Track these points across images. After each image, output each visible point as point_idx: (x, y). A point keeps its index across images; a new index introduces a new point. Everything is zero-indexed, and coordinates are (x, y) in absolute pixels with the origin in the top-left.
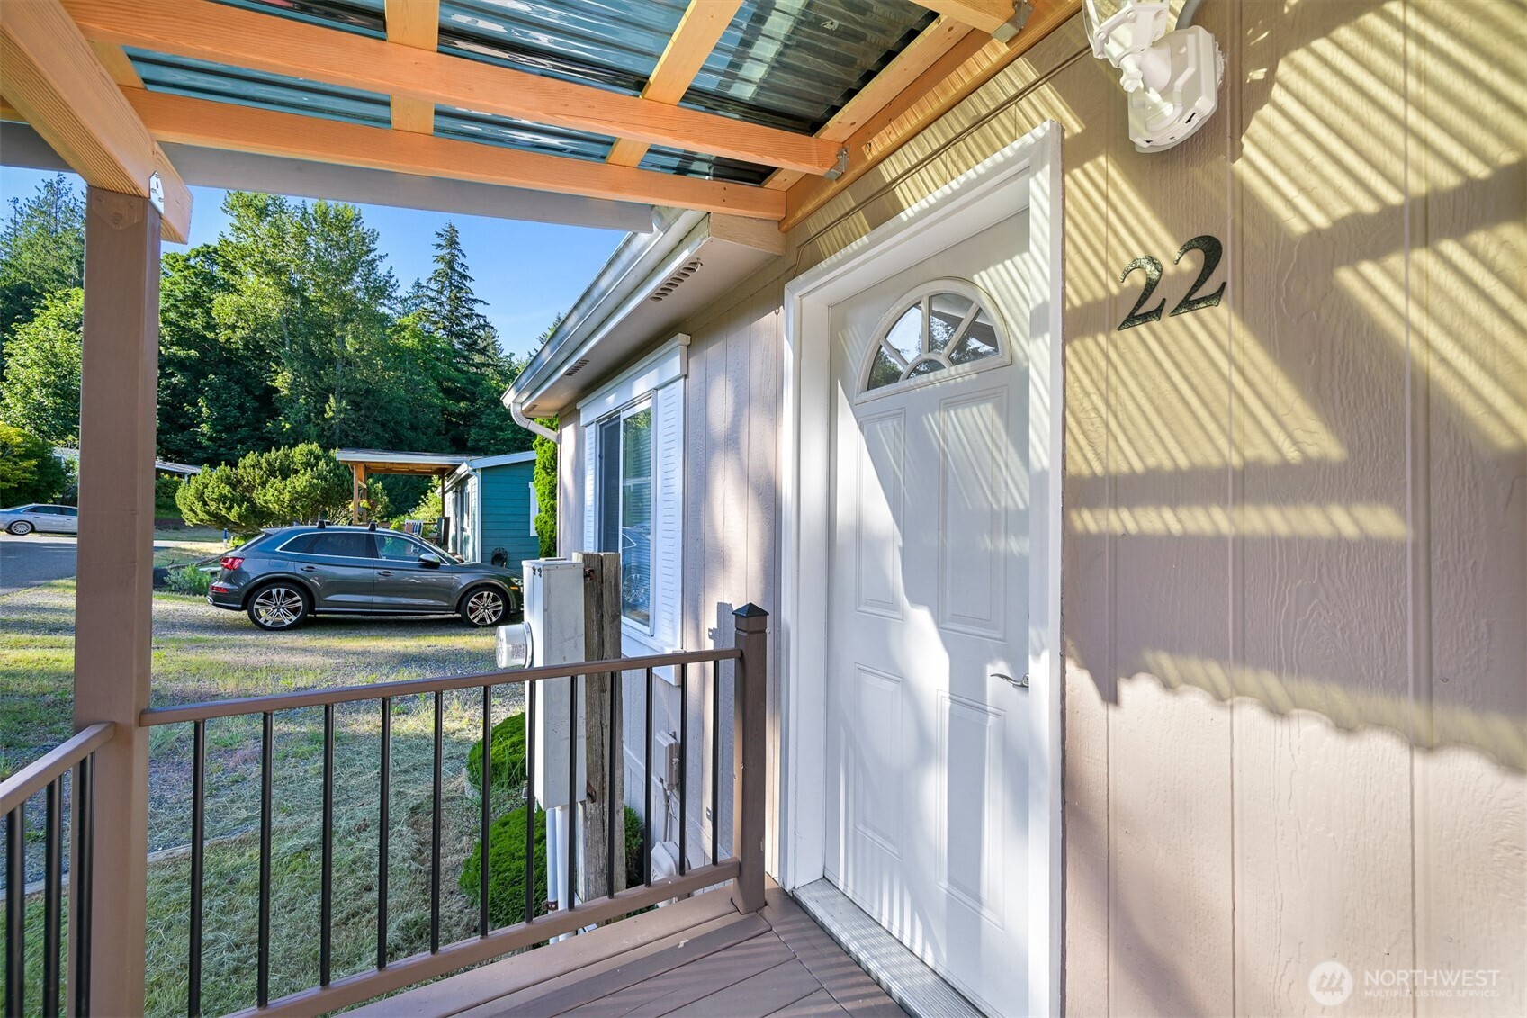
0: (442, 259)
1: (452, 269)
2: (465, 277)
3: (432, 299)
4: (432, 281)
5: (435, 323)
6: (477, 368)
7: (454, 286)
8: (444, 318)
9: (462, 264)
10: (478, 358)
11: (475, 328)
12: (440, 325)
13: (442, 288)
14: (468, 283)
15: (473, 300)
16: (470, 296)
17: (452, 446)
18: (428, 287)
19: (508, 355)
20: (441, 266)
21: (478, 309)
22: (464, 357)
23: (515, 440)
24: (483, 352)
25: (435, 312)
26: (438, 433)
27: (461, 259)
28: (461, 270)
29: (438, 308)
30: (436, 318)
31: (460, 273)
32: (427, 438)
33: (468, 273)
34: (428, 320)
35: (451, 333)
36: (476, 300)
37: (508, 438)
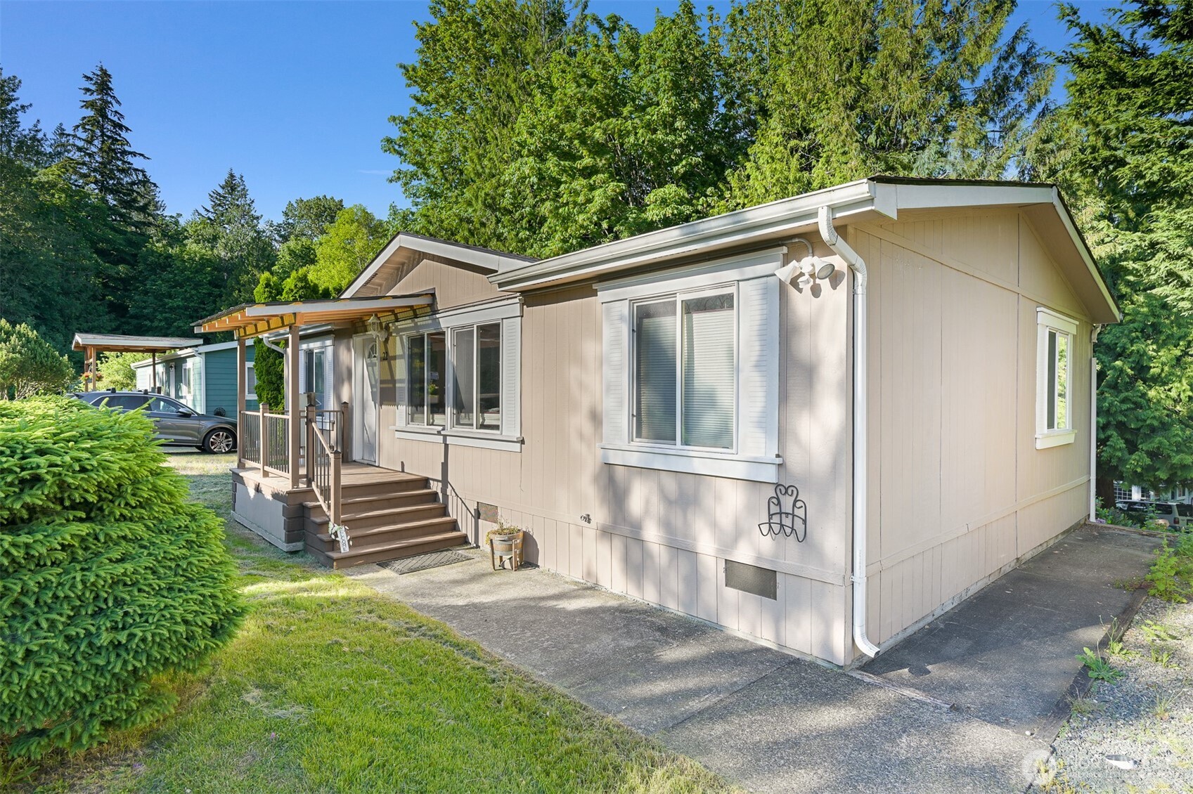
0: (91, 105)
1: (105, 116)
2: (121, 127)
3: (80, 149)
4: (80, 128)
5: (84, 176)
6: (136, 227)
7: (107, 136)
8: (95, 170)
9: (116, 112)
10: (137, 217)
11: (133, 183)
12: (92, 179)
13: (92, 137)
14: (123, 134)
15: (130, 153)
16: (127, 148)
17: (109, 312)
18: (75, 136)
19: (175, 215)
20: (90, 113)
21: (137, 162)
22: (121, 215)
23: (186, 308)
24: (143, 209)
25: (84, 164)
26: (94, 298)
27: (116, 107)
28: (115, 119)
29: (87, 159)
30: (84, 170)
31: (112, 121)
32: (81, 304)
33: (123, 122)
34: (76, 172)
35: (104, 188)
36: (134, 154)
37: (178, 306)
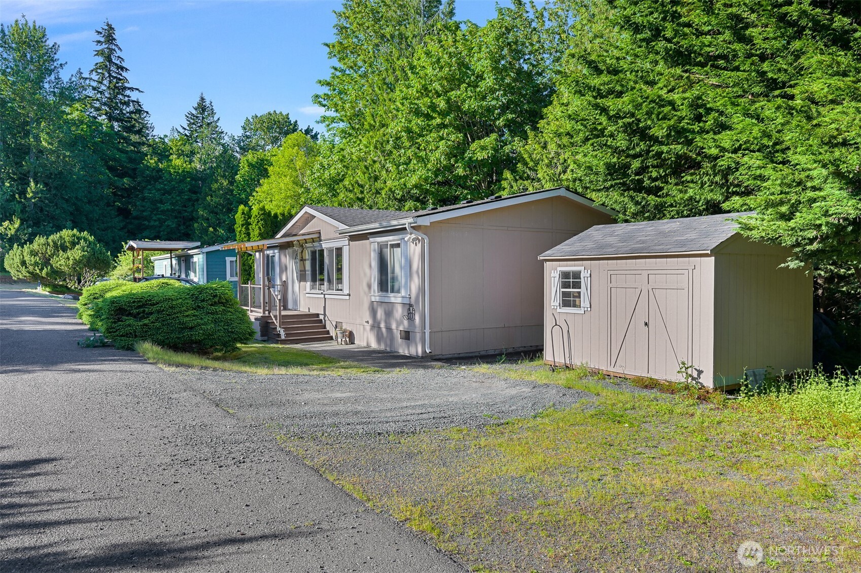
0: (100, 53)
1: (110, 61)
2: (122, 68)
3: (94, 89)
4: (94, 72)
5: (97, 109)
6: (135, 147)
7: (113, 77)
8: (105, 104)
9: (119, 57)
10: (134, 138)
11: (131, 113)
12: (104, 112)
13: (102, 78)
14: (124, 74)
15: (129, 88)
16: (126, 85)
17: (118, 215)
18: (91, 79)
19: (162, 137)
20: (100, 59)
21: (134, 96)
22: (124, 138)
23: (173, 211)
24: (139, 132)
25: (97, 100)
26: (108, 205)
27: (119, 53)
28: (118, 62)
29: (99, 95)
30: (97, 105)
31: (116, 64)
32: (99, 210)
33: (124, 65)
34: (92, 107)
35: (111, 118)
36: (132, 89)
37: (168, 210)
